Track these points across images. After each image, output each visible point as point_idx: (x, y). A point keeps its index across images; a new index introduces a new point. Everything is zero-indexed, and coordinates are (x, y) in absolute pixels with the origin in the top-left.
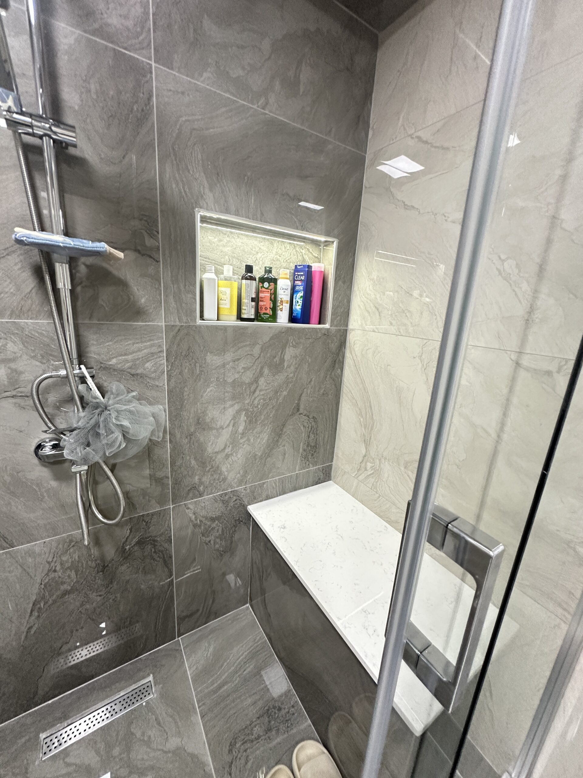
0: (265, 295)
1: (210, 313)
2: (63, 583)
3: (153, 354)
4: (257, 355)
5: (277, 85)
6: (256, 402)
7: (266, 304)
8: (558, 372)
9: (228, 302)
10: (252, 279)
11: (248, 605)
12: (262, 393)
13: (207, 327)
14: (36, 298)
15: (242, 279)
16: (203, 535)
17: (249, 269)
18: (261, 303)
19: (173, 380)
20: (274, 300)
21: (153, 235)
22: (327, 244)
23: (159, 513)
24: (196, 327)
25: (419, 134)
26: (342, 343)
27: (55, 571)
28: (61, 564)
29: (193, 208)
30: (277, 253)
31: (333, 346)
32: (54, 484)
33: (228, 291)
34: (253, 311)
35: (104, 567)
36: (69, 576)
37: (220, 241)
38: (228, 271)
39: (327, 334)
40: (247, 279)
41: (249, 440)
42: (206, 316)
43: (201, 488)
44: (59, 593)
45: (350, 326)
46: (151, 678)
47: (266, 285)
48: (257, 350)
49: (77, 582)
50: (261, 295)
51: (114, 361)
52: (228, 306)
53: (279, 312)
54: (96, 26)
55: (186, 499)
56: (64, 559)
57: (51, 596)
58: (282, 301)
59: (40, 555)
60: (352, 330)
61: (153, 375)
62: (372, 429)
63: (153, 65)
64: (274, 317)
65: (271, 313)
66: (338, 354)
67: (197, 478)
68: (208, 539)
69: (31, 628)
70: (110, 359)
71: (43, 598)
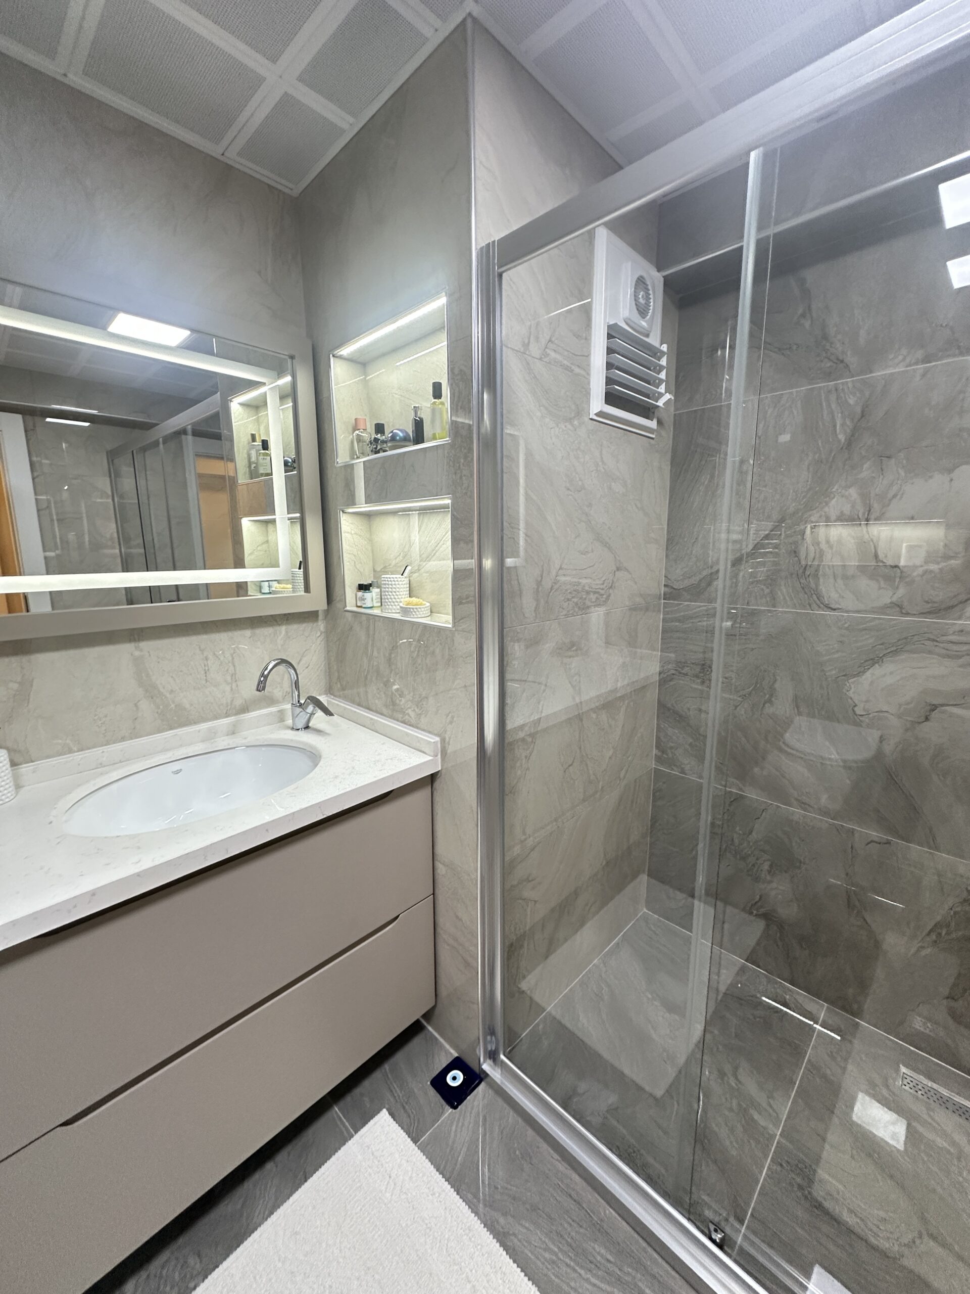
57: (957, 930)
59: (962, 877)
69: (923, 947)
71: (948, 926)
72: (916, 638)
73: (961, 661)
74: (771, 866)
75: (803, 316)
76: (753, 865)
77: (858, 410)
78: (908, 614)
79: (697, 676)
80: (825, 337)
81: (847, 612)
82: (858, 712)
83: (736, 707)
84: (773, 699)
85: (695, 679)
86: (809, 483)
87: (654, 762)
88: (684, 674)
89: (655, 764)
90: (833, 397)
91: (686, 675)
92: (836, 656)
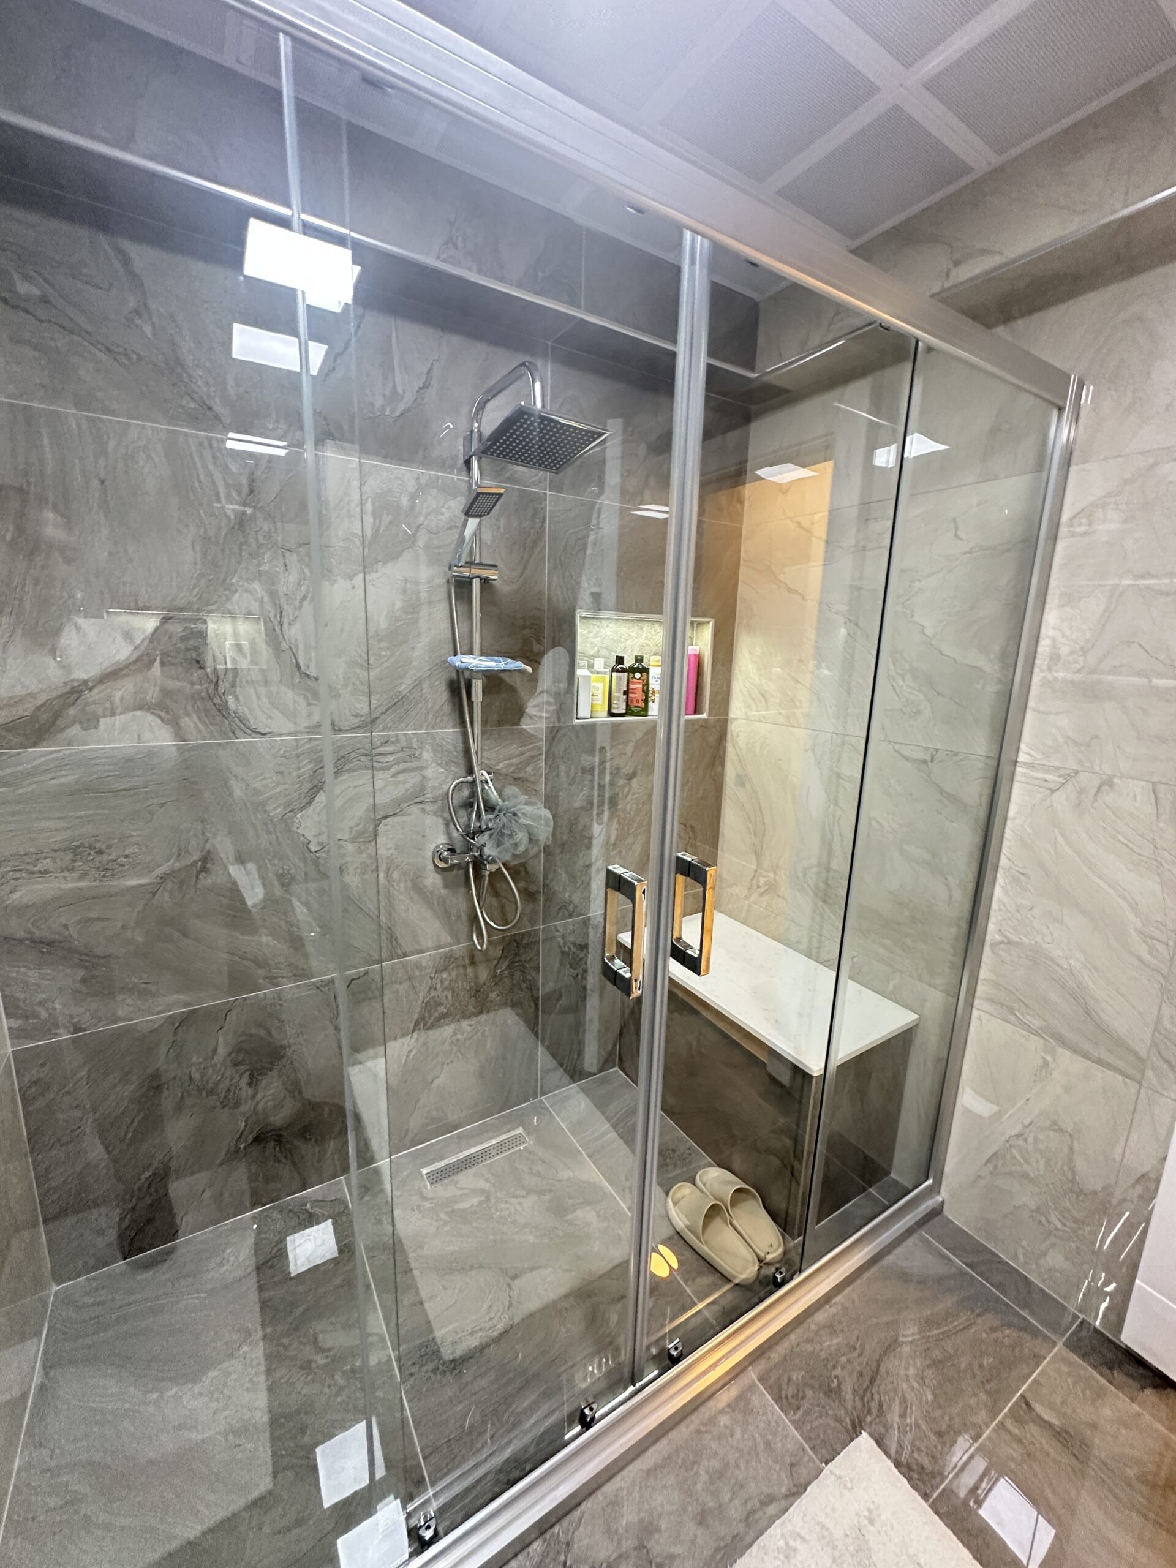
0: (638, 686)
1: (584, 711)
2: (441, 1004)
3: (533, 757)
4: (629, 754)
5: (652, 481)
6: (628, 807)
7: (638, 695)
8: (932, 760)
9: (600, 697)
10: (623, 670)
11: (616, 1068)
12: (636, 796)
13: (583, 726)
14: (447, 709)
15: (613, 670)
16: (571, 966)
17: (620, 660)
18: (631, 695)
19: (549, 784)
20: (646, 692)
21: (539, 642)
22: (700, 624)
23: (529, 934)
24: (573, 727)
25: (798, 519)
26: (722, 736)
27: (435, 989)
28: (442, 982)
29: (574, 610)
30: (647, 638)
31: (712, 739)
32: (444, 892)
33: (600, 685)
34: (624, 705)
35: (478, 991)
36: (447, 997)
37: (589, 632)
38: (599, 664)
39: (704, 724)
40: (618, 671)
41: (620, 852)
42: (580, 715)
43: (571, 908)
44: (436, 1015)
45: (732, 715)
46: (520, 1130)
47: (638, 675)
48: (629, 749)
49: (453, 1005)
50: (631, 686)
51: (501, 765)
52: (600, 702)
53: (650, 704)
54: (508, 475)
55: (555, 919)
56: (445, 975)
57: (430, 1016)
58: (654, 692)
59: (425, 968)
60: (735, 719)
61: (533, 779)
62: (764, 835)
63: (548, 493)
64: (644, 712)
65: (643, 705)
66: (718, 749)
67: (567, 895)
68: (576, 972)
69: (410, 1051)
70: (497, 764)
71: (423, 1018)
72: (353, 755)
73: (392, 771)
74: (251, 1077)
75: (136, 312)
76: (229, 1090)
77: (244, 481)
78: (340, 731)
79: (71, 870)
80: (179, 361)
81: (280, 735)
82: (313, 849)
83: (154, 894)
84: (208, 866)
85: (66, 874)
86: (198, 566)
87: (9, 1043)
88: (40, 872)
89: (13, 1046)
90: (208, 454)
91: (46, 872)
92: (278, 790)
